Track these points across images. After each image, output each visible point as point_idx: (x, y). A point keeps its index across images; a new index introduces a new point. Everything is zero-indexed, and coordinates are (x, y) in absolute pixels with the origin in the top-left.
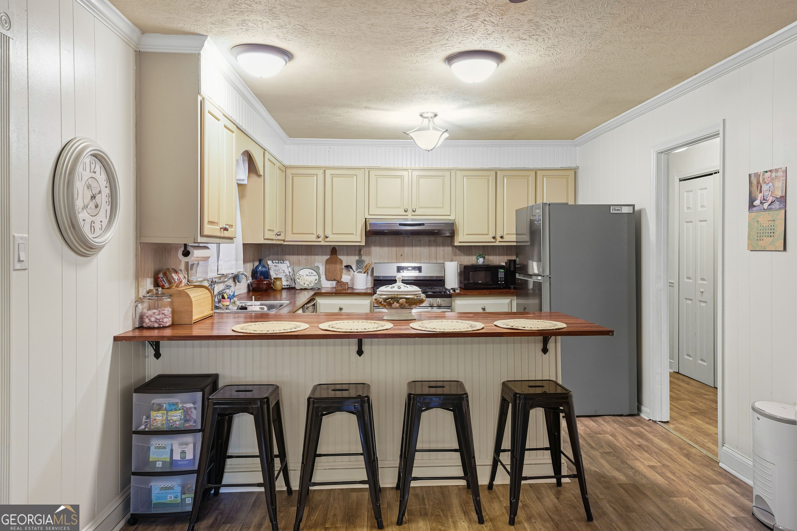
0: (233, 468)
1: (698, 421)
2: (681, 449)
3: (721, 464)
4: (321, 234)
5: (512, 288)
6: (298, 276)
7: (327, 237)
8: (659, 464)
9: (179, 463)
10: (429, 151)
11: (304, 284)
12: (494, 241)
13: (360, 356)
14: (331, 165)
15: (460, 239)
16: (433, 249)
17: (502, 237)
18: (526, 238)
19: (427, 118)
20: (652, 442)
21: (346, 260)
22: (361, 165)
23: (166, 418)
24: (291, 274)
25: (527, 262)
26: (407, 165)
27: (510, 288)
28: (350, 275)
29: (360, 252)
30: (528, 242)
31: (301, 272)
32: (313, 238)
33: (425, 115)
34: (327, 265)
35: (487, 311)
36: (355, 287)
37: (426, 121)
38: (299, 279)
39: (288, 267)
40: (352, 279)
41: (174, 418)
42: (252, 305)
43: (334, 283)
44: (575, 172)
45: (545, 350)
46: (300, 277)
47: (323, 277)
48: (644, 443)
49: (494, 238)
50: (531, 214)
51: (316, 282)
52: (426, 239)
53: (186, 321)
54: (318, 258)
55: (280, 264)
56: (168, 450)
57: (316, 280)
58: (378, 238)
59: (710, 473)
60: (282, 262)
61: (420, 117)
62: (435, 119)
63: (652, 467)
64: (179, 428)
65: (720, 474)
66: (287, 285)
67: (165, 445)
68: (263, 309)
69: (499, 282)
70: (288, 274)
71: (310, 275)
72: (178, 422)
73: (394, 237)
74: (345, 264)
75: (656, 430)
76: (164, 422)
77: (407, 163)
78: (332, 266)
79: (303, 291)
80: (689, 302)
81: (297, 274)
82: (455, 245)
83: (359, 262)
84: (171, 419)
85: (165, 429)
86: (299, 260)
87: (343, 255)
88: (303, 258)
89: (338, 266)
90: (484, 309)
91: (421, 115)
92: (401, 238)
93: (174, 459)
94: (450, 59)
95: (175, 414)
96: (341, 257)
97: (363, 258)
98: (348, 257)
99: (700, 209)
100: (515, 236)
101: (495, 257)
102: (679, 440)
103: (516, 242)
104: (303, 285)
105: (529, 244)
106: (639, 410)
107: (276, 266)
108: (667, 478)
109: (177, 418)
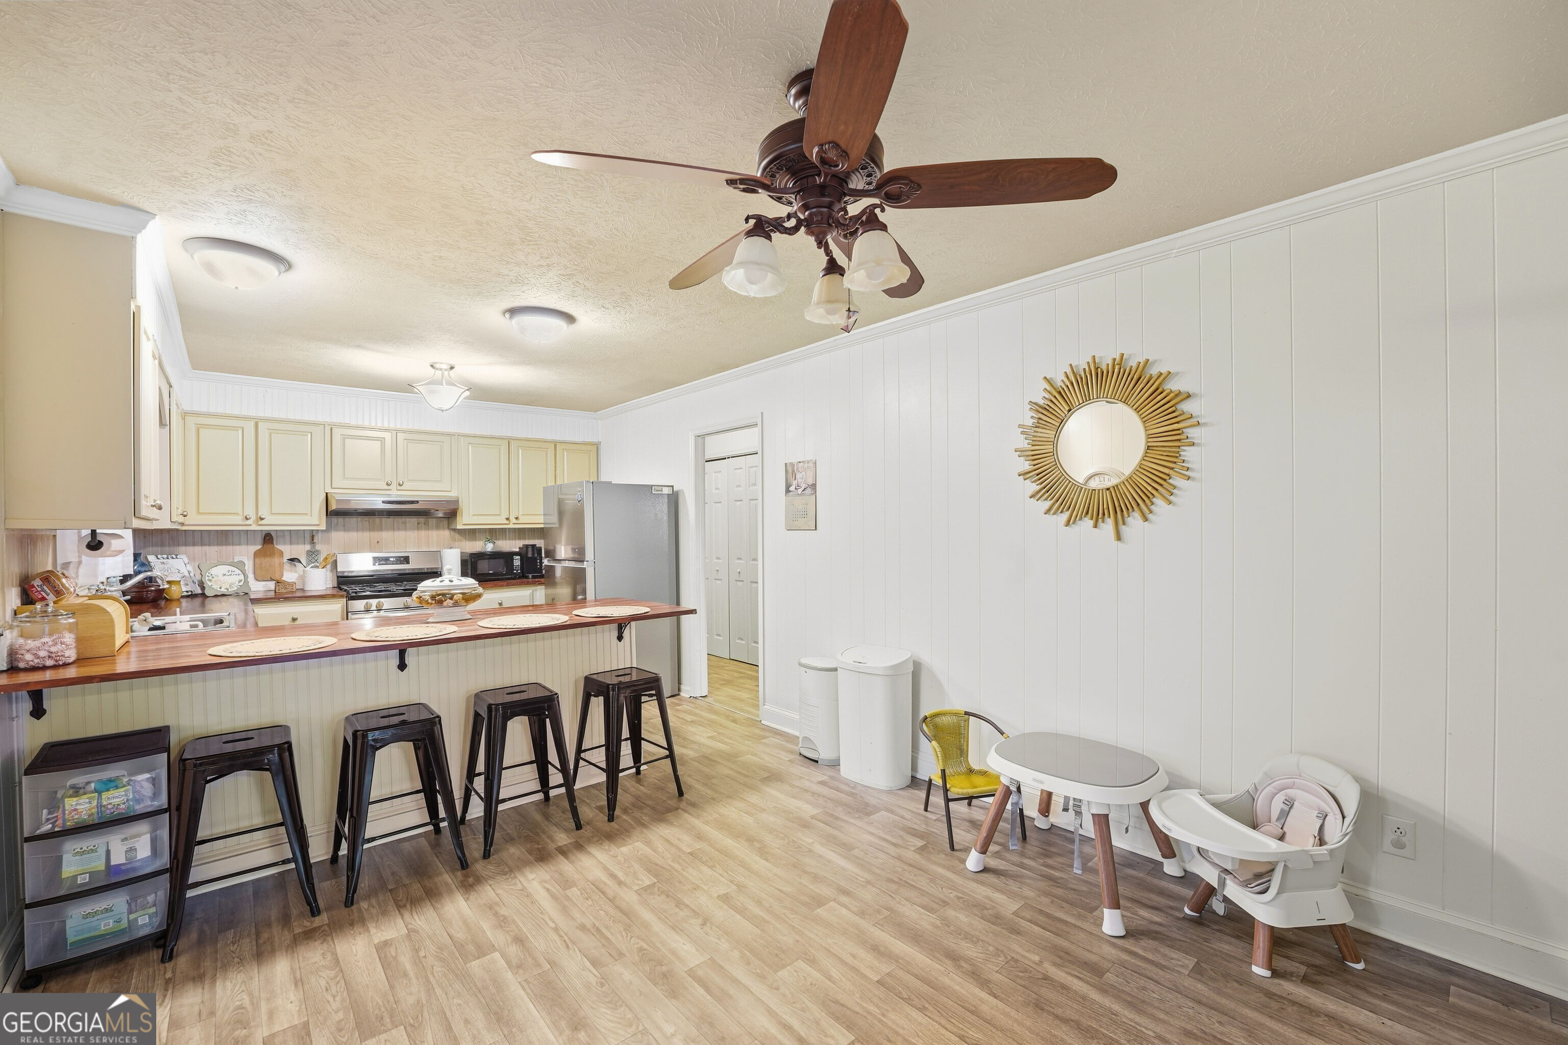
0: (216, 855)
1: (729, 690)
2: (727, 717)
3: (763, 722)
4: (250, 511)
5: (530, 577)
6: (208, 576)
7: (262, 519)
8: (715, 733)
9: (123, 868)
10: (443, 411)
11: (221, 588)
12: (507, 522)
13: (402, 671)
14: (268, 414)
15: (464, 521)
16: (423, 533)
17: (517, 518)
18: (554, 519)
19: (441, 369)
20: (702, 717)
21: (288, 550)
22: (320, 419)
23: (98, 803)
24: (192, 574)
25: (555, 547)
26: (389, 424)
27: (527, 577)
28: (296, 572)
29: (313, 540)
30: (555, 524)
31: (214, 571)
32: (238, 520)
33: (437, 366)
34: (257, 560)
35: (504, 606)
36: (307, 588)
37: (439, 373)
38: (210, 580)
39: (185, 564)
40: (303, 578)
41: (115, 800)
42: (175, 623)
43: (271, 585)
44: (597, 448)
45: (620, 638)
46: (213, 577)
47: (251, 577)
48: (695, 718)
49: (508, 519)
50: (560, 492)
51: (241, 584)
52: (413, 520)
53: (104, 651)
54: (243, 548)
55: (170, 560)
56: (102, 852)
57: (240, 581)
58: (341, 520)
59: (757, 731)
60: (174, 556)
61: (431, 368)
62: (452, 372)
63: (711, 738)
64: (127, 813)
65: (764, 730)
66: (187, 592)
67: (94, 846)
68: (196, 626)
69: (515, 571)
70: (187, 574)
71: (229, 574)
72: (124, 806)
73: (366, 518)
74: (287, 556)
75: (699, 705)
76: (94, 811)
77: (389, 422)
78: (266, 561)
79: (220, 598)
80: (718, 582)
81: (207, 574)
82: (458, 527)
83: (312, 554)
84: (110, 804)
85: (96, 821)
86: (206, 554)
87: (284, 544)
88: (212, 551)
89: (276, 560)
90: (500, 604)
91: (432, 366)
92: (377, 520)
93: (112, 864)
94: (513, 311)
95: (117, 794)
96: (280, 547)
97: (318, 547)
98: (292, 546)
99: (714, 491)
100: (542, 517)
101: (504, 542)
102: (723, 709)
103: (544, 524)
104: (219, 589)
105: (557, 526)
106: (679, 690)
107: (163, 563)
108: (726, 743)
109: (121, 799)
